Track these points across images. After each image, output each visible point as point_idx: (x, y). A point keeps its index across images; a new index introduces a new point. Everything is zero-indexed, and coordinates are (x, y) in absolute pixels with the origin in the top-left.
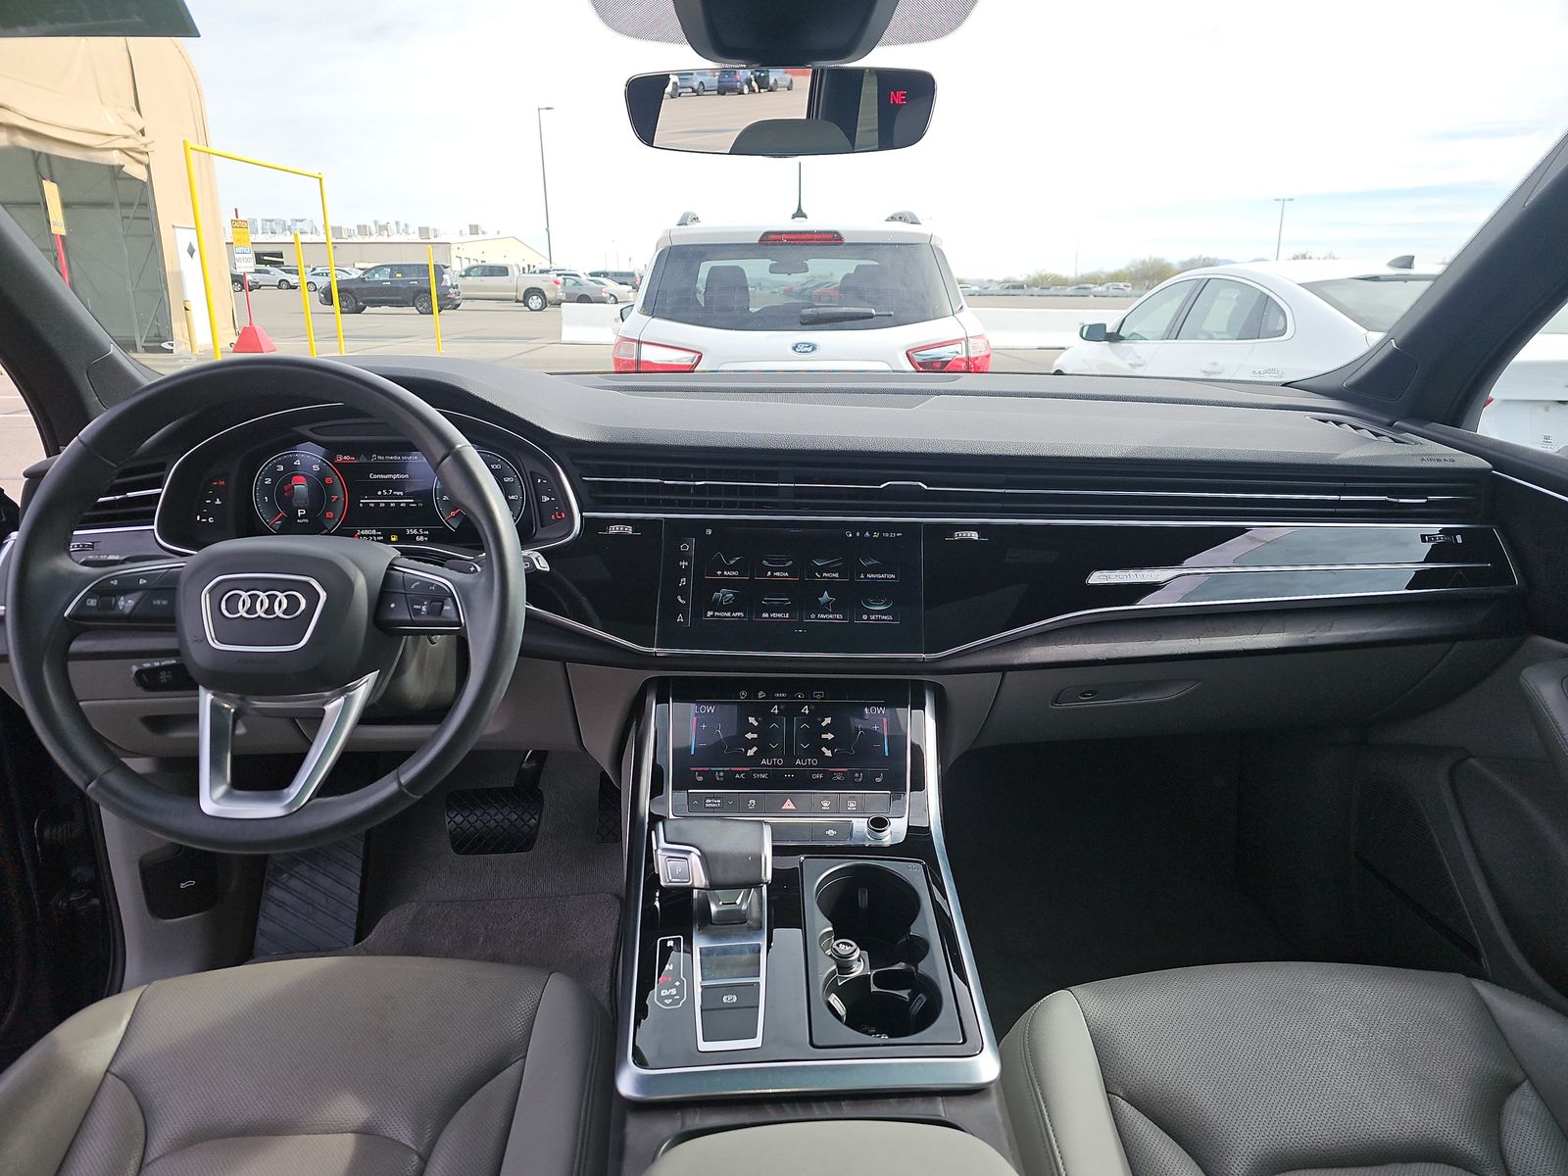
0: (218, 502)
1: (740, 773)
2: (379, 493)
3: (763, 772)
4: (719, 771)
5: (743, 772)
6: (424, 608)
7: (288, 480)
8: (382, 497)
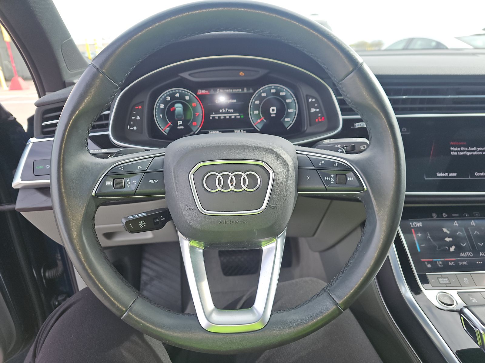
0: (138, 118)
1: (451, 261)
2: (221, 111)
3: (464, 261)
4: (439, 261)
5: (453, 261)
6: (332, 180)
7: (173, 105)
8: (222, 113)
